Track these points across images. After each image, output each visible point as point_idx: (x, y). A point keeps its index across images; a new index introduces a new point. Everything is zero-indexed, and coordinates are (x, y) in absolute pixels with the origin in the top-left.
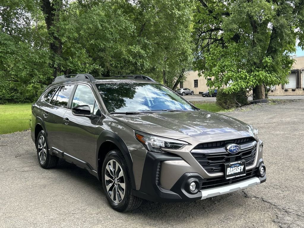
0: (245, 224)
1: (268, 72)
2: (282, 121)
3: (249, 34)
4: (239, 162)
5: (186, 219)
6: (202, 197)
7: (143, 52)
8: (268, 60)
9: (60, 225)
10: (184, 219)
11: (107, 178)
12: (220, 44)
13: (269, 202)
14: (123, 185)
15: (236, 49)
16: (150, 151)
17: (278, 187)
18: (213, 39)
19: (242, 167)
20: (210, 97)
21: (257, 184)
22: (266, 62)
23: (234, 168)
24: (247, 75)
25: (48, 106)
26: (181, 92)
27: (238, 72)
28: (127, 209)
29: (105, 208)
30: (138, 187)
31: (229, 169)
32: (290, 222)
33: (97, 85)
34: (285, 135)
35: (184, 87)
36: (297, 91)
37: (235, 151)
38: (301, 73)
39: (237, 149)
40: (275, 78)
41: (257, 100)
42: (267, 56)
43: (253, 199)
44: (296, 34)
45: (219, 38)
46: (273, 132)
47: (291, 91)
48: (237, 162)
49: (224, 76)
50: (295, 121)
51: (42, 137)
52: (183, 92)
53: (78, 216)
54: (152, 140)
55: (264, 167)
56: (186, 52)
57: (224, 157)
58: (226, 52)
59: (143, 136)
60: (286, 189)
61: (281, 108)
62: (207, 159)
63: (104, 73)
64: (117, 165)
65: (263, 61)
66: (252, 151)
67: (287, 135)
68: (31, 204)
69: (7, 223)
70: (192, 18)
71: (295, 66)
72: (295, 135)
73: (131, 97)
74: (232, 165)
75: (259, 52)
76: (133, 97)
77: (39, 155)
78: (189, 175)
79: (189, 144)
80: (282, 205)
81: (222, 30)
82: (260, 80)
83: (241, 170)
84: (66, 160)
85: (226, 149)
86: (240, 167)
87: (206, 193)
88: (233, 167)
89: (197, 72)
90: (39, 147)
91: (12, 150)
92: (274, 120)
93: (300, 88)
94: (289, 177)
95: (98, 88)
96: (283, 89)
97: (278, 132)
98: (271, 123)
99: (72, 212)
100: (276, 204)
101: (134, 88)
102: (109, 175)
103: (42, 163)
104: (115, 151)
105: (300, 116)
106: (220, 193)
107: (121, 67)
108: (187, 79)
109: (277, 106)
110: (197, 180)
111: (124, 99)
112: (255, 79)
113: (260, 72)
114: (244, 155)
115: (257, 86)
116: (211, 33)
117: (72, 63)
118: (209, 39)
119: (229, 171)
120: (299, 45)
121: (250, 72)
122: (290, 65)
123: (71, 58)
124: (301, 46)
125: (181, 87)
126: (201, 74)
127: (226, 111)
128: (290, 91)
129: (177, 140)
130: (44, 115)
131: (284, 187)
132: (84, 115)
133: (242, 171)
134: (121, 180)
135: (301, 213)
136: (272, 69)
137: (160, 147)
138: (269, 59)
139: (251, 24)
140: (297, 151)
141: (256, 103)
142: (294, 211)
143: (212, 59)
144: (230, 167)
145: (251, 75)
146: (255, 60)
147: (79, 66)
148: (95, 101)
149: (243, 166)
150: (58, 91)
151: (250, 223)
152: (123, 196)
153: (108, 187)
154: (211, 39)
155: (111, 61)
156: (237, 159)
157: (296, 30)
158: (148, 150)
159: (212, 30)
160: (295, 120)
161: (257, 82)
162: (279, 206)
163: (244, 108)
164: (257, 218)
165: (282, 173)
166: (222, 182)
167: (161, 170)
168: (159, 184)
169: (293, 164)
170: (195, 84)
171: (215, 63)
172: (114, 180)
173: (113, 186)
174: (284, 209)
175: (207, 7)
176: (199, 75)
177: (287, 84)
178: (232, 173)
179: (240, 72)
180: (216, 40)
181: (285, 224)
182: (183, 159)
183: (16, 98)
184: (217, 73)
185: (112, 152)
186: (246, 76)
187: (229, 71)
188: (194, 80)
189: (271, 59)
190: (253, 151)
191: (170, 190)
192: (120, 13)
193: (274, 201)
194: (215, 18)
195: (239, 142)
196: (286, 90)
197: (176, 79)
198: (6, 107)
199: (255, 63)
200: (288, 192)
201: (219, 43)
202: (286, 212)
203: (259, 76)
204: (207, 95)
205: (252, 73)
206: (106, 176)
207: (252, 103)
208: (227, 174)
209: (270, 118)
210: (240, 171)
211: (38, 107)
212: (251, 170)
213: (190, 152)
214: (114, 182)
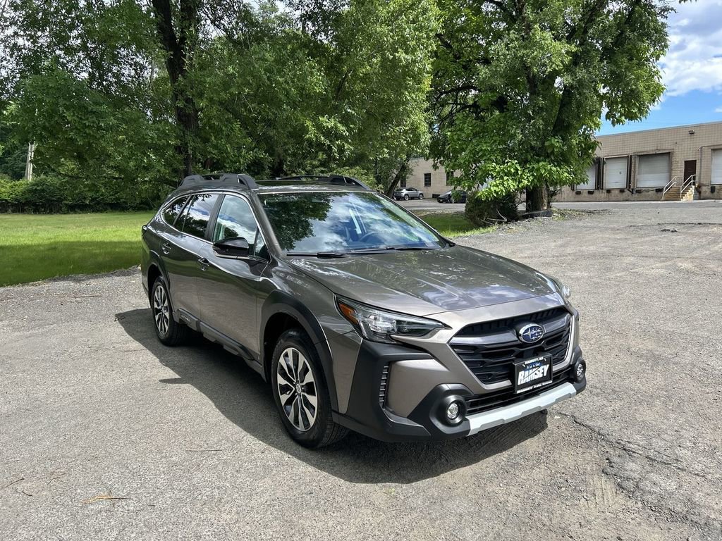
0: (549, 478)
1: (554, 164)
2: (583, 252)
3: (522, 97)
4: (541, 359)
5: (434, 466)
6: (470, 430)
7: (341, 128)
8: (556, 142)
9: (190, 480)
10: (431, 465)
11: (281, 381)
12: (472, 112)
13: (589, 427)
14: (313, 400)
15: (500, 122)
16: (367, 339)
17: (599, 391)
18: (460, 104)
19: (546, 367)
20: (451, 203)
21: (570, 396)
22: (552, 146)
23: (531, 371)
24: (519, 168)
25: (170, 231)
26: (403, 194)
27: (504, 163)
28: (320, 445)
29: (278, 437)
30: (343, 408)
31: (521, 373)
32: (637, 476)
33: (262, 198)
34: (592, 280)
35: (408, 186)
36: (597, 194)
37: (534, 338)
38: (604, 163)
39: (538, 333)
40: (566, 174)
41: (535, 212)
42: (554, 136)
43: (556, 417)
44: (602, 97)
45: (471, 102)
46: (569, 273)
47: (587, 195)
48: (537, 359)
49: (480, 169)
50: (604, 252)
51: (161, 289)
52: (405, 195)
53: (225, 457)
54: (372, 317)
55: (583, 364)
56: (417, 128)
57: (513, 351)
58: (484, 127)
59: (353, 308)
60: (615, 396)
61: (576, 227)
62: (481, 356)
63: (273, 166)
64: (302, 359)
65: (547, 144)
66: (562, 335)
67: (595, 280)
68: (137, 427)
69: (88, 473)
70: (429, 67)
71: (599, 153)
72: (609, 279)
73: (323, 217)
74: (529, 364)
75: (539, 128)
76: (326, 217)
77: (157, 320)
78: (446, 387)
79: (446, 327)
80: (614, 434)
81: (475, 89)
82: (540, 178)
83: (543, 373)
84: (204, 336)
85: (518, 335)
86: (542, 367)
87: (478, 422)
88: (529, 370)
89: (431, 161)
90: (156, 306)
91: (110, 306)
92: (569, 250)
93: (602, 189)
94: (614, 368)
95: (263, 203)
96: (573, 190)
97: (578, 274)
98: (564, 256)
99: (215, 446)
100: (602, 432)
101: (327, 200)
102: (284, 376)
103: (162, 334)
104: (298, 332)
105: (611, 242)
106: (503, 420)
107: (303, 154)
108: (413, 173)
109: (568, 223)
110: (461, 398)
111: (310, 220)
112: (533, 175)
113: (541, 164)
114: (549, 343)
115: (535, 188)
116: (457, 95)
117: (215, 147)
118: (453, 104)
119: (523, 377)
120: (608, 117)
121: (523, 163)
122: (590, 151)
123: (213, 138)
124: (611, 119)
125: (402, 186)
126: (438, 164)
127: (482, 230)
128: (585, 194)
129: (422, 317)
130: (164, 249)
131: (609, 391)
132: (236, 257)
133: (545, 374)
134: (309, 389)
135: (655, 453)
136: (562, 159)
137: (388, 332)
138: (558, 142)
139: (528, 77)
140: (619, 313)
141: (532, 216)
142: (640, 448)
143: (459, 139)
144: (524, 369)
145: (525, 169)
146: (533, 143)
147: (229, 153)
148: (258, 230)
149: (548, 365)
150: (188, 206)
151: (559, 475)
152: (312, 420)
153: (284, 398)
154: (457, 104)
155: (285, 144)
156: (537, 352)
157: (603, 91)
158: (364, 338)
159: (459, 89)
160: (605, 249)
161: (536, 180)
162: (608, 434)
163: (513, 226)
164: (571, 463)
165: (601, 361)
166: (508, 397)
167: (389, 378)
168: (386, 404)
169: (617, 341)
170: (426, 181)
171: (464, 146)
172: (294, 385)
173: (293, 397)
174: (619, 443)
175: (451, 47)
176: (435, 167)
177: (584, 183)
178: (528, 380)
179: (507, 163)
180: (464, 106)
181: (628, 479)
182: (433, 357)
183: (124, 202)
184: (467, 163)
185: (292, 333)
186: (517, 170)
187: (488, 160)
188: (425, 174)
189: (560, 141)
190: (565, 333)
191: (408, 417)
192: (301, 56)
193: (598, 423)
194: (465, 67)
195: (539, 318)
196: (578, 193)
197: (395, 172)
198: (107, 217)
199: (532, 148)
200: (619, 403)
201: (469, 111)
202: (625, 450)
203: (538, 170)
204: (447, 200)
205: (528, 166)
206: (279, 377)
207: (525, 217)
208: (519, 384)
209: (561, 246)
210: (541, 376)
211: (154, 231)
212: (560, 371)
213: (448, 342)
214: (296, 389)
